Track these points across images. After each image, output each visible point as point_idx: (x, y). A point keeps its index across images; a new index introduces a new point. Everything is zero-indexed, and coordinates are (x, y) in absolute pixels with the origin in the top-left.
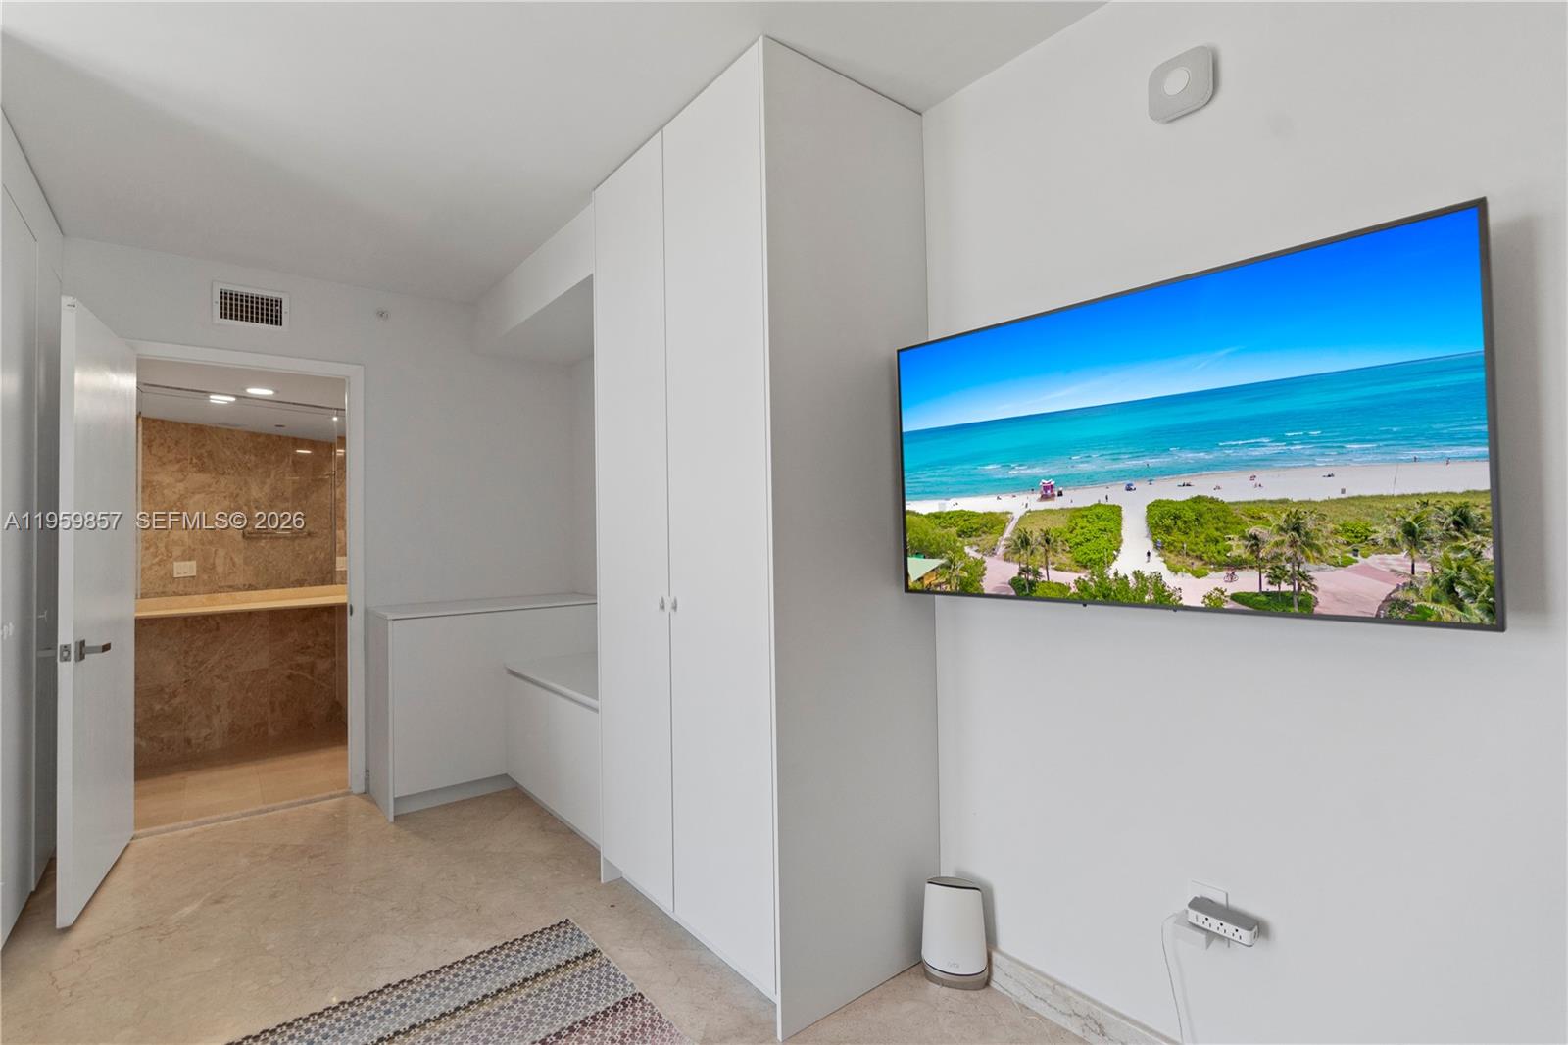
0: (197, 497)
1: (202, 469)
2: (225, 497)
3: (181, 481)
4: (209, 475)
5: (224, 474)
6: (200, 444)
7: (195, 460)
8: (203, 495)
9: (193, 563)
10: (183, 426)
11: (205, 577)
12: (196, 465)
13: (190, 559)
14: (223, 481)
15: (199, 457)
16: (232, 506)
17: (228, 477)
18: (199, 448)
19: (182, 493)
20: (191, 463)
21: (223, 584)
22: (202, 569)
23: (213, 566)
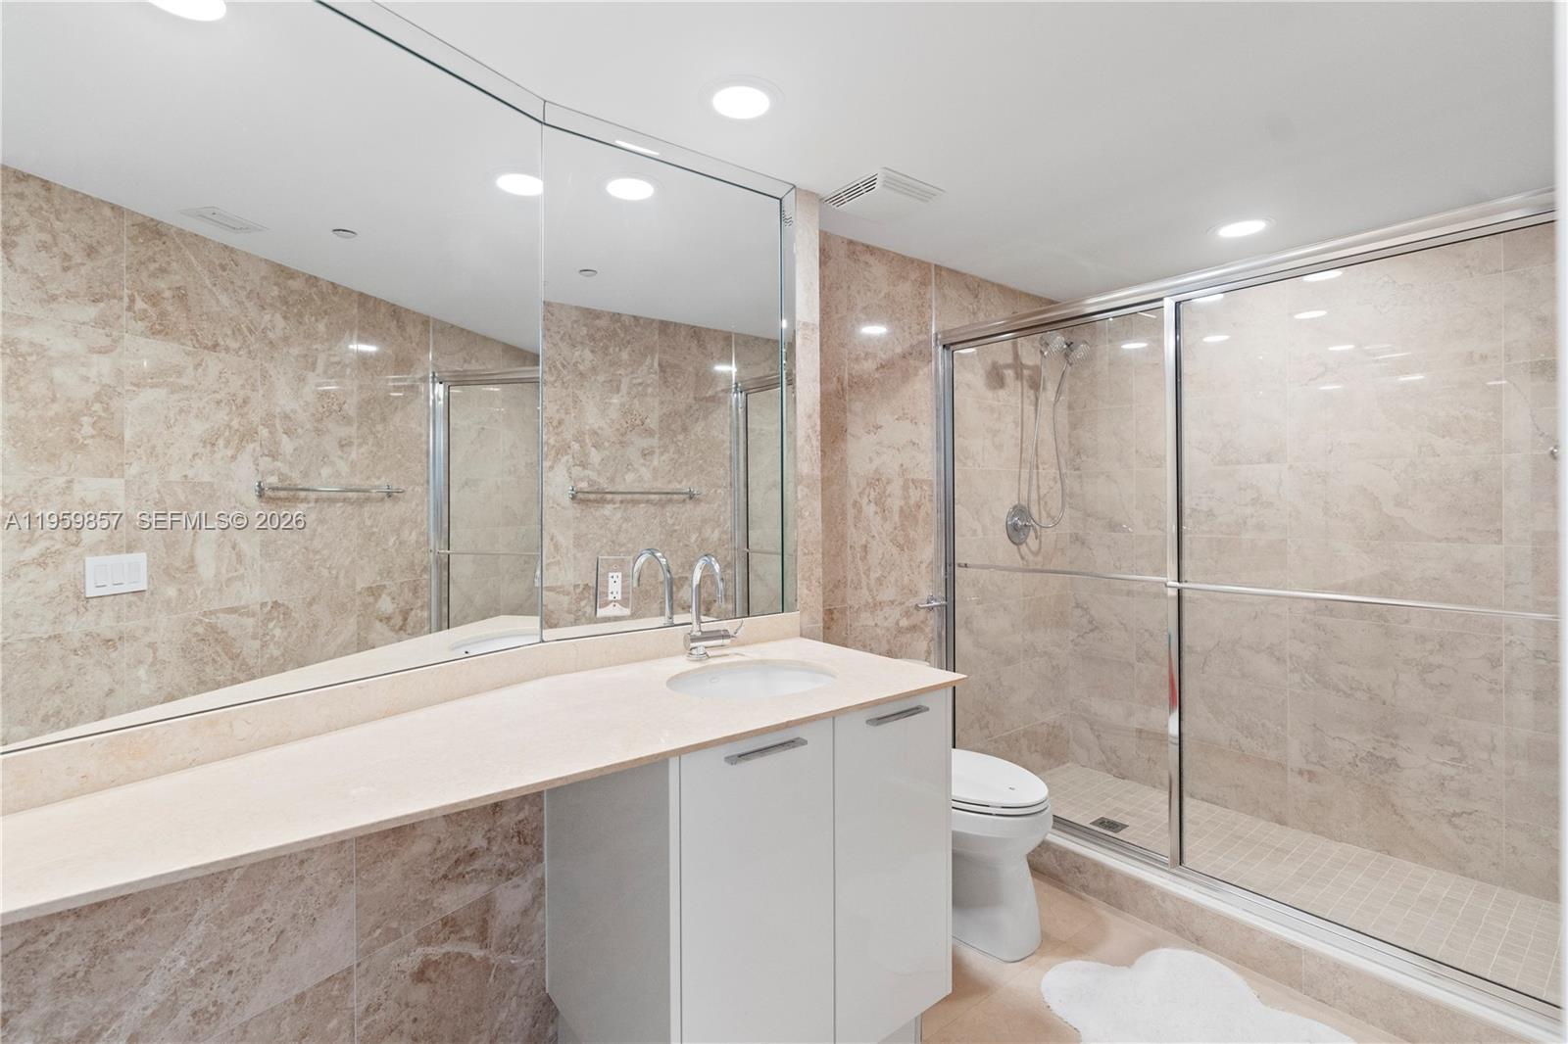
0: (147, 396)
1: (160, 329)
2: (218, 403)
3: (103, 351)
4: (176, 345)
5: (215, 347)
6: (152, 267)
7: (140, 304)
8: (162, 393)
9: (140, 558)
10: (107, 212)
11: (171, 592)
12: (143, 316)
13: (130, 549)
14: (213, 363)
15: (154, 299)
16: (235, 424)
17: (223, 354)
18: (153, 275)
19: (106, 380)
20: (129, 309)
21: (215, 605)
22: (163, 572)
23: (191, 564)
